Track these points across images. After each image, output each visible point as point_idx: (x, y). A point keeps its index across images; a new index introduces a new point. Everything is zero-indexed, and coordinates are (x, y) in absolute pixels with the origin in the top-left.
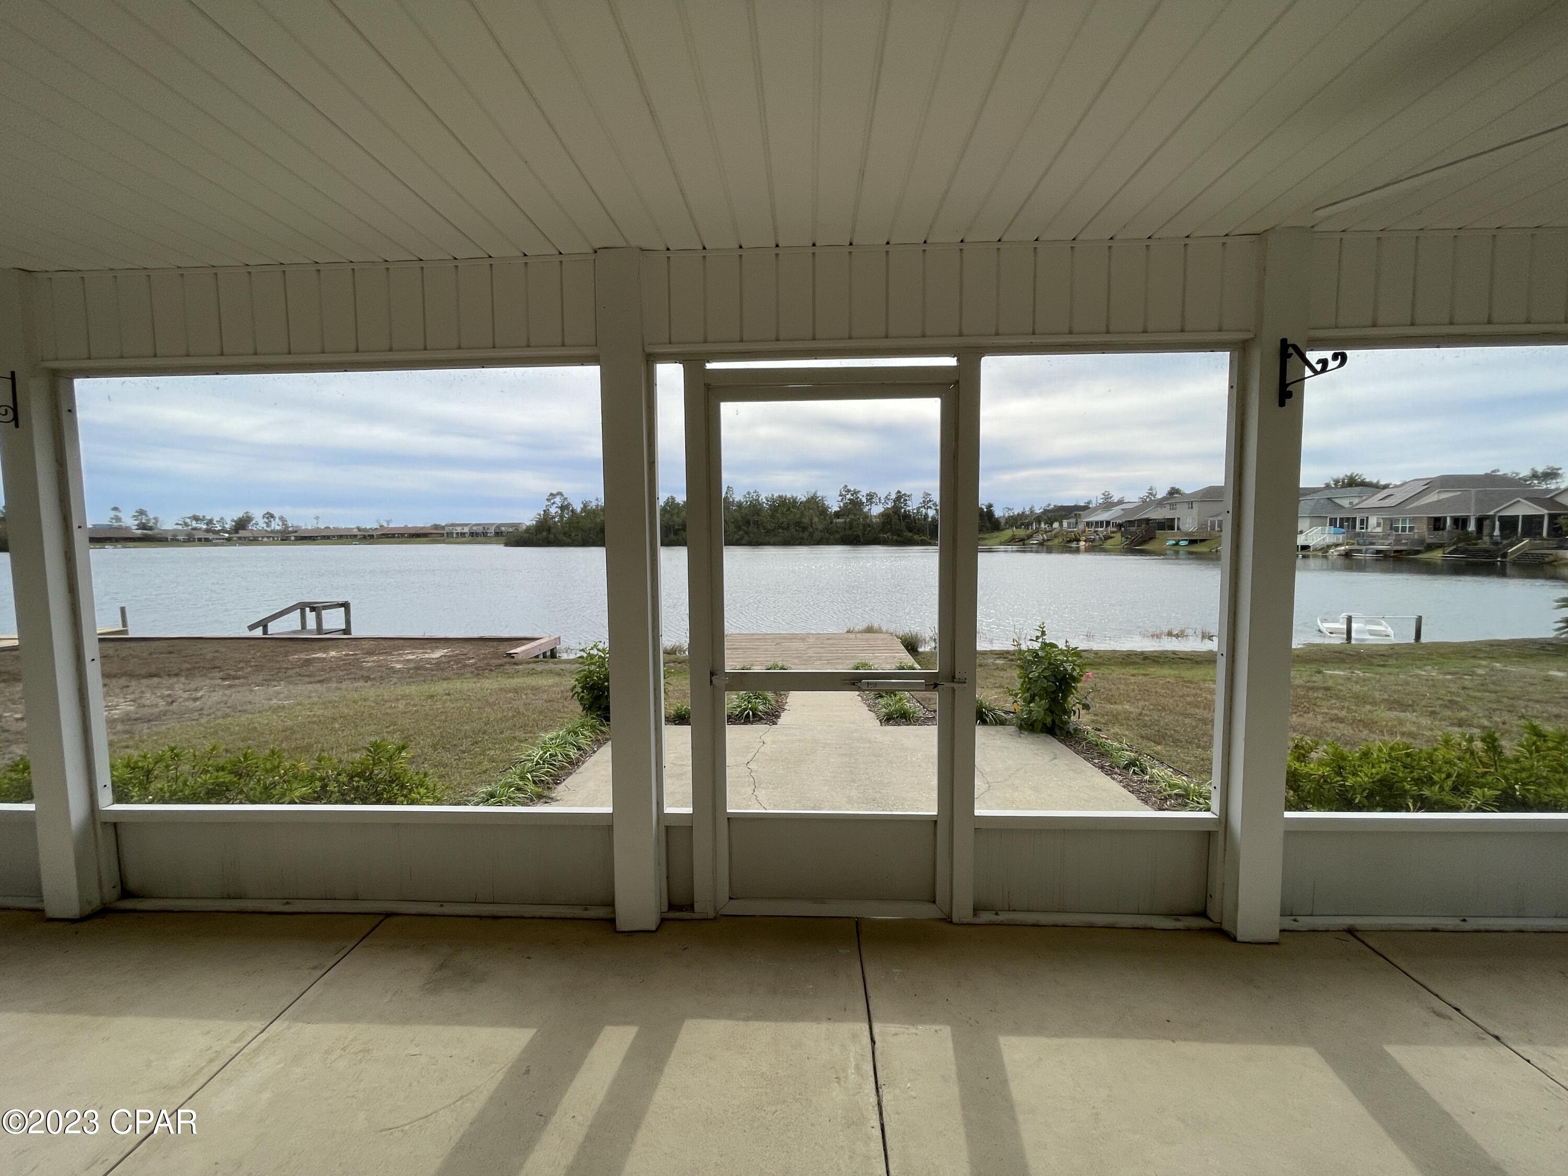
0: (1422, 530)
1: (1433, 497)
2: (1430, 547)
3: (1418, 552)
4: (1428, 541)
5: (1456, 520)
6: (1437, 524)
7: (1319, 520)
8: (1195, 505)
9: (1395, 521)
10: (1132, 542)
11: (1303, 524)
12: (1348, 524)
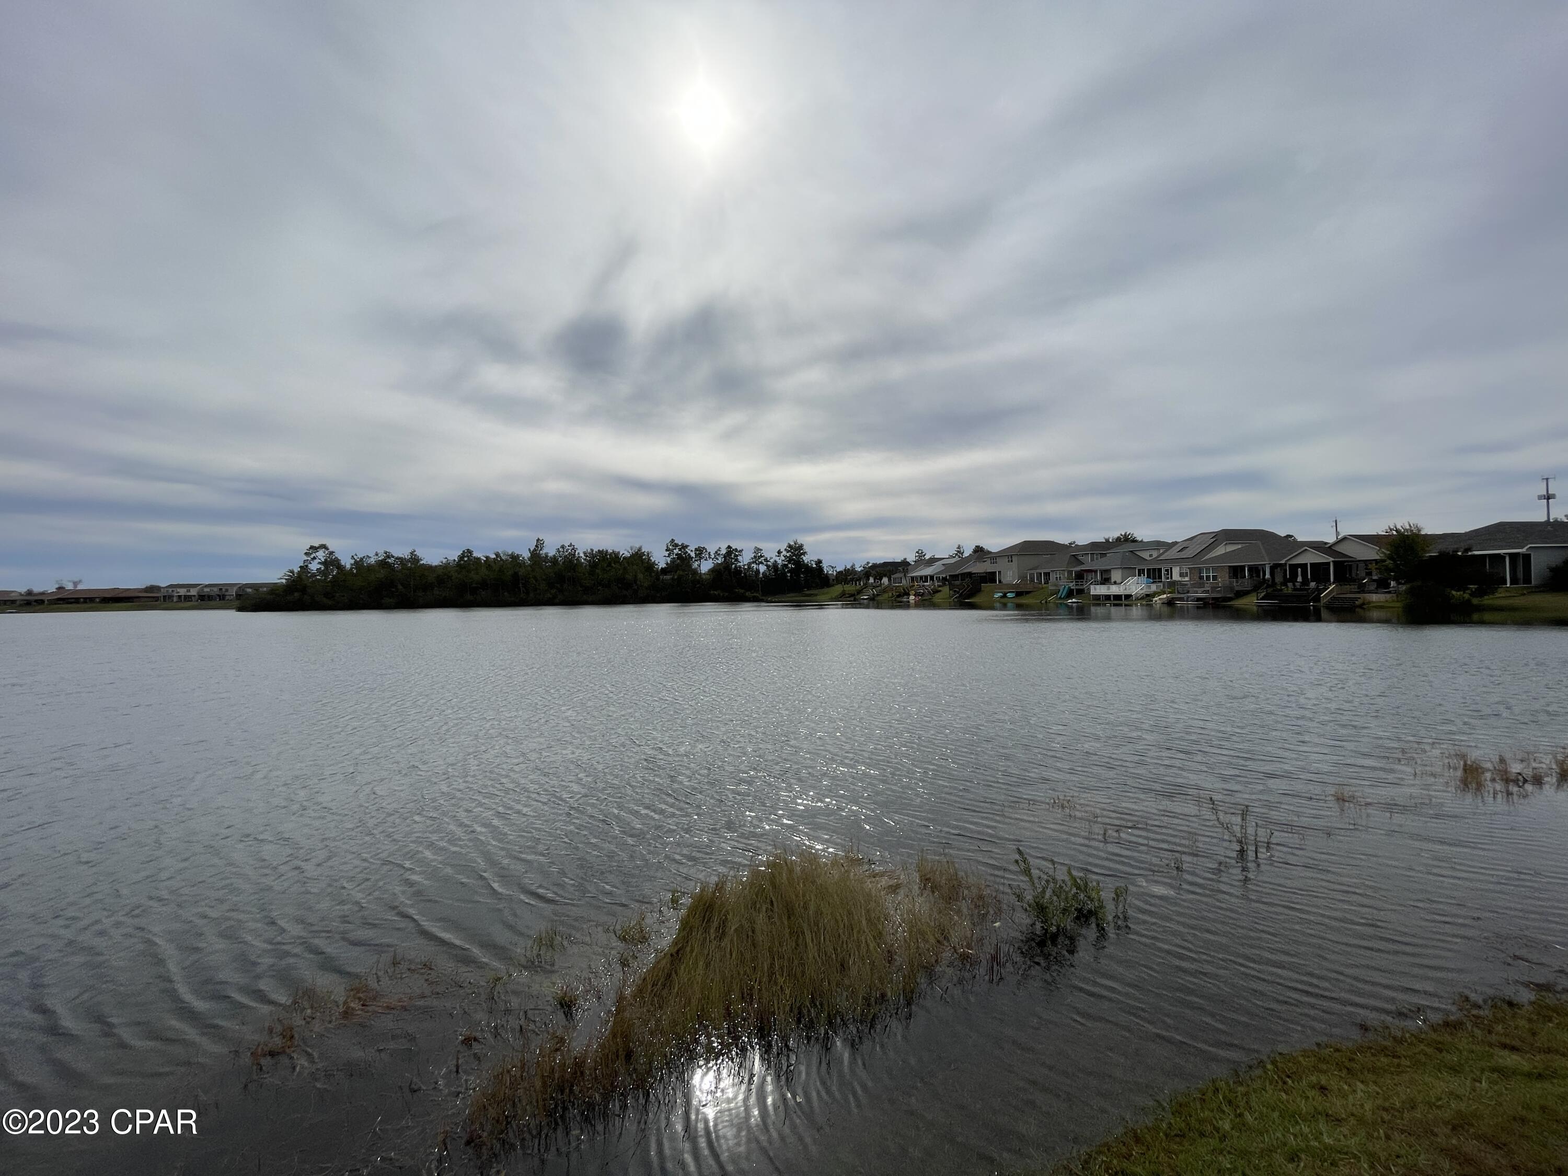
0: (1224, 579)
1: (1220, 550)
2: (1240, 594)
3: (1230, 599)
4: (1237, 588)
5: (1251, 568)
6: (1236, 572)
7: (1129, 571)
8: (1014, 558)
9: (1200, 570)
10: (961, 595)
11: (1116, 576)
12: (1154, 574)
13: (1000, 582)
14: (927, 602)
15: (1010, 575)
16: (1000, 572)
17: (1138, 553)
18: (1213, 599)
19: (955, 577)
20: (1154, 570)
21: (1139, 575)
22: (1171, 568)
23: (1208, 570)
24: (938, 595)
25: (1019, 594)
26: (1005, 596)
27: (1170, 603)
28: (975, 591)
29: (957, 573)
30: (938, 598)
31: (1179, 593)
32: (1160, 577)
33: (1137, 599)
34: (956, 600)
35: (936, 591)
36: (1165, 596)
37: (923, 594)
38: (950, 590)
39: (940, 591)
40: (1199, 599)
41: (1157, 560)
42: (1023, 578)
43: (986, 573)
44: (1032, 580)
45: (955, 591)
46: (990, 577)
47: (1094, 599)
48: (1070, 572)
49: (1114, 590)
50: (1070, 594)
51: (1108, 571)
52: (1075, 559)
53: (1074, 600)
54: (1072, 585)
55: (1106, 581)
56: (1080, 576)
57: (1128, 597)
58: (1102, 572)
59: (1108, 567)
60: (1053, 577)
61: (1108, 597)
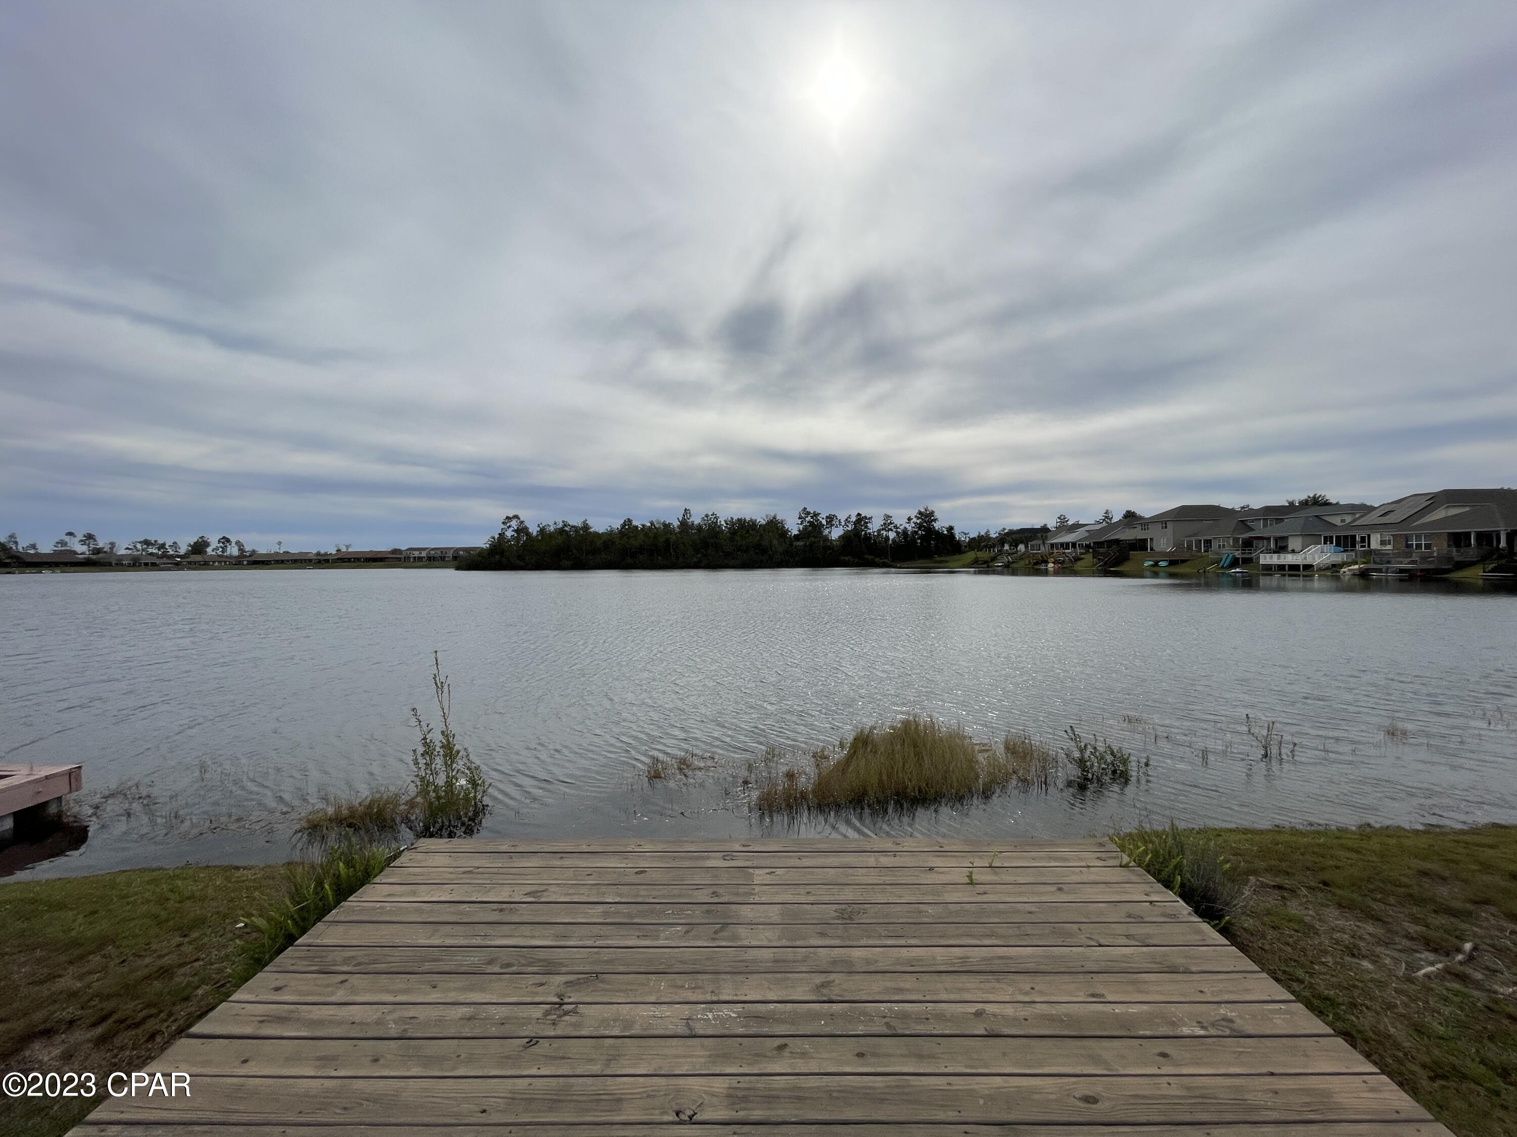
1: (1441, 514)
2: (1460, 566)
4: (1454, 559)
5: (1481, 535)
6: (1458, 539)
7: (1311, 538)
8: (1169, 525)
9: (1407, 538)
10: (1106, 563)
11: (1293, 543)
12: (1346, 542)
13: (1152, 549)
14: (1067, 569)
15: (1163, 543)
16: (1151, 539)
17: (1326, 518)
18: (1422, 570)
19: (1099, 544)
20: (1346, 537)
21: (1325, 543)
22: (1369, 536)
23: (1418, 537)
24: (1079, 563)
25: (1172, 563)
26: (1156, 564)
27: (1363, 575)
28: (1122, 558)
29: (1103, 539)
30: (1079, 566)
31: (1375, 562)
32: (1354, 545)
33: (1320, 569)
34: (1100, 568)
35: (1077, 559)
36: (1356, 567)
37: (1064, 561)
38: (1093, 558)
39: (1083, 559)
40: (1402, 571)
41: (1349, 526)
42: (1178, 545)
43: (1136, 540)
44: (1190, 547)
45: (1099, 559)
46: (1141, 545)
47: (1263, 570)
48: (1236, 540)
49: (1288, 559)
50: (1235, 563)
51: (1285, 538)
52: (1244, 525)
53: (1238, 570)
54: (1238, 554)
55: (1281, 548)
56: (1248, 544)
57: (1308, 567)
58: (1277, 540)
59: (1285, 534)
60: (1215, 545)
61: (1281, 567)
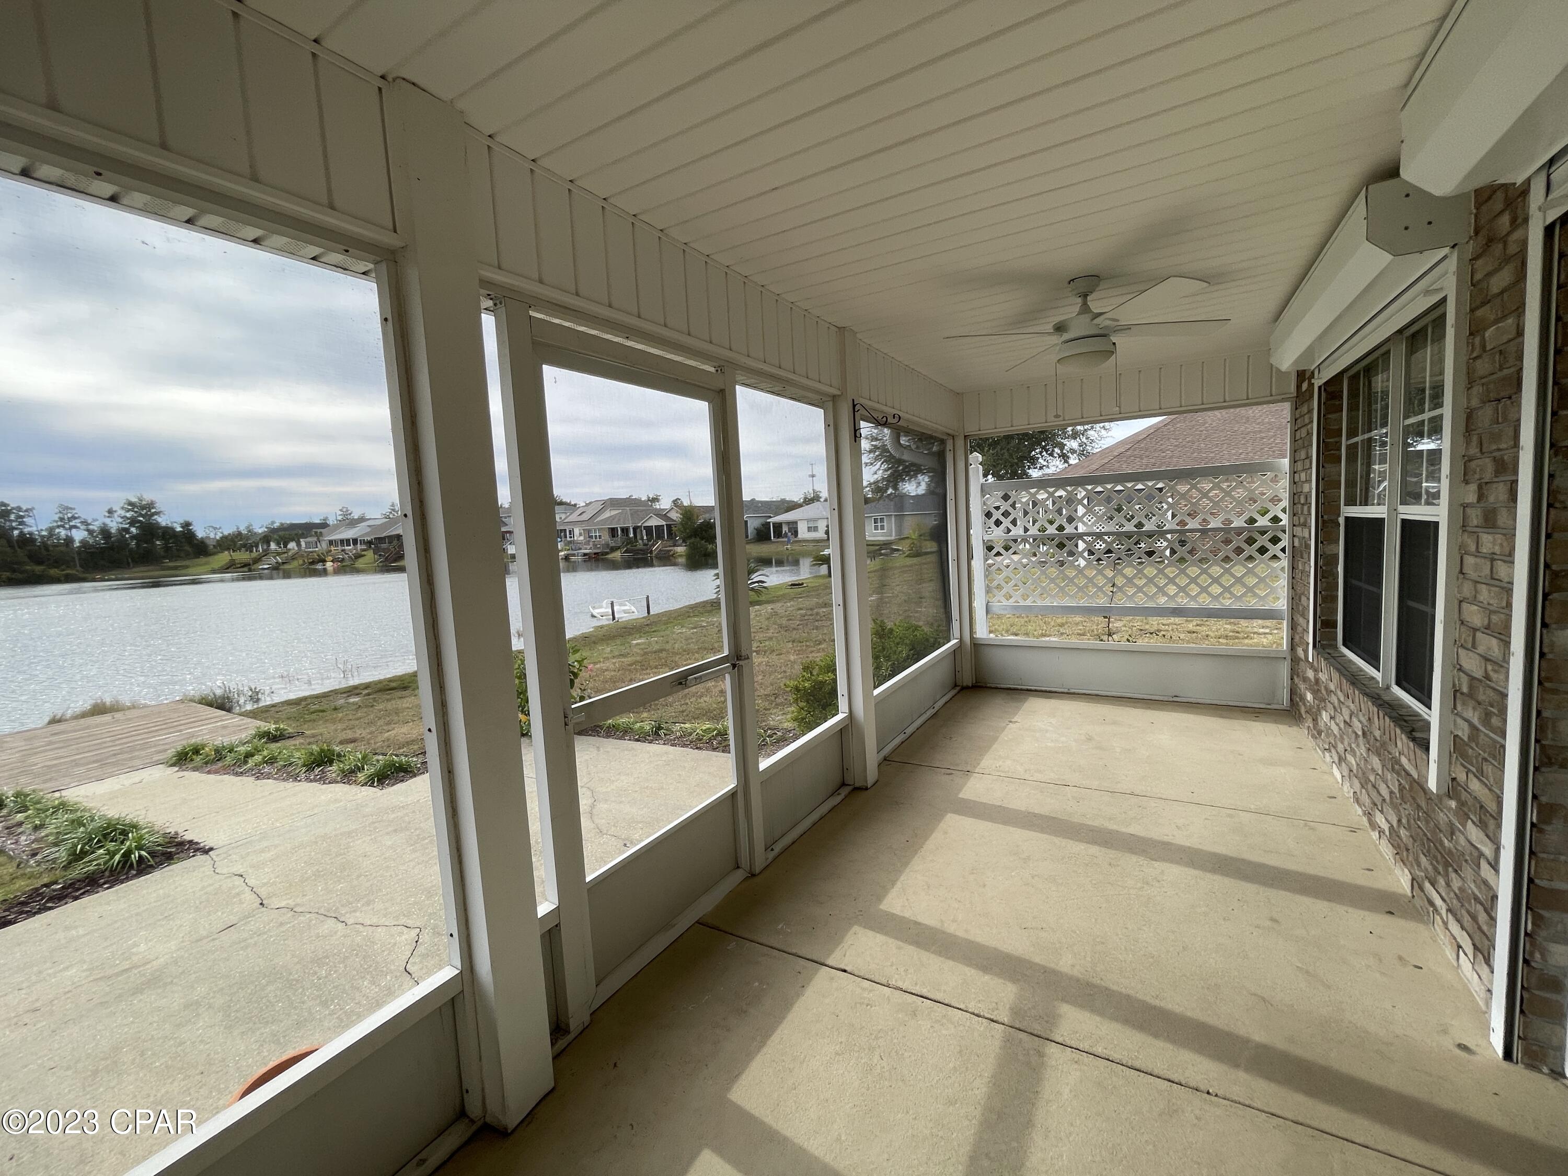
0: (606, 537)
1: (607, 514)
2: (613, 549)
3: (607, 553)
4: (611, 545)
5: (623, 529)
6: (613, 532)
9: (589, 531)
10: (385, 559)
18: (595, 554)
19: (380, 540)
22: (574, 529)
23: (596, 530)
24: (361, 560)
29: (384, 535)
30: (360, 563)
32: (566, 537)
34: (381, 564)
35: (358, 556)
36: (563, 553)
37: (343, 560)
38: (375, 554)
39: (364, 555)
40: (585, 555)
41: (564, 522)
45: (380, 555)
